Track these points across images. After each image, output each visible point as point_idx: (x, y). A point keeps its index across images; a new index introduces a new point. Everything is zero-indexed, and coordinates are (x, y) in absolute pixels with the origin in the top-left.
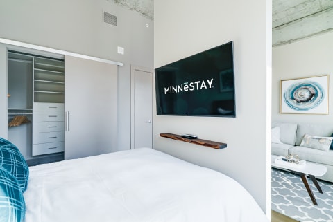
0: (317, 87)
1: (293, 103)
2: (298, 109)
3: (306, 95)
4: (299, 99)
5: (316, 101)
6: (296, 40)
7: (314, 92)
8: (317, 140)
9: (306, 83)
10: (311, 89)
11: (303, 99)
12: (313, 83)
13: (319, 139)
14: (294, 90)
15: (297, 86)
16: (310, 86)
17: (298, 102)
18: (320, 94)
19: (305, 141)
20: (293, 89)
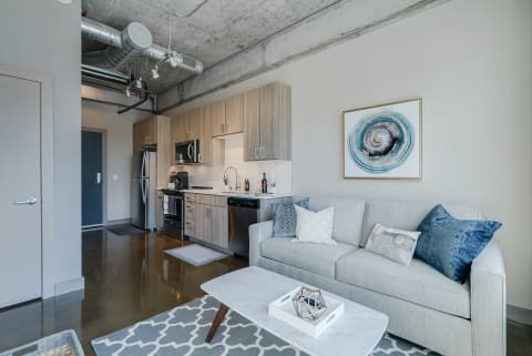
0: (401, 125)
1: (363, 157)
2: (371, 170)
3: (385, 140)
4: (373, 150)
5: (400, 152)
6: (367, 27)
7: (396, 133)
8: (392, 238)
9: (383, 115)
10: (392, 128)
11: (378, 149)
12: (396, 115)
13: (395, 235)
14: (364, 131)
15: (369, 121)
16: (391, 121)
17: (371, 155)
18: (406, 139)
19: (373, 240)
20: (363, 128)
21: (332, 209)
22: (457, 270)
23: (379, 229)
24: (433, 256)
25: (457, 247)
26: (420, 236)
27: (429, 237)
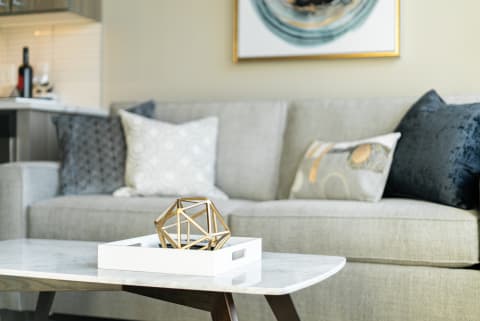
13: (352, 150)
21: (214, 120)
22: (460, 186)
23: (318, 149)
24: (421, 172)
25: (461, 144)
26: (399, 141)
27: (415, 138)
